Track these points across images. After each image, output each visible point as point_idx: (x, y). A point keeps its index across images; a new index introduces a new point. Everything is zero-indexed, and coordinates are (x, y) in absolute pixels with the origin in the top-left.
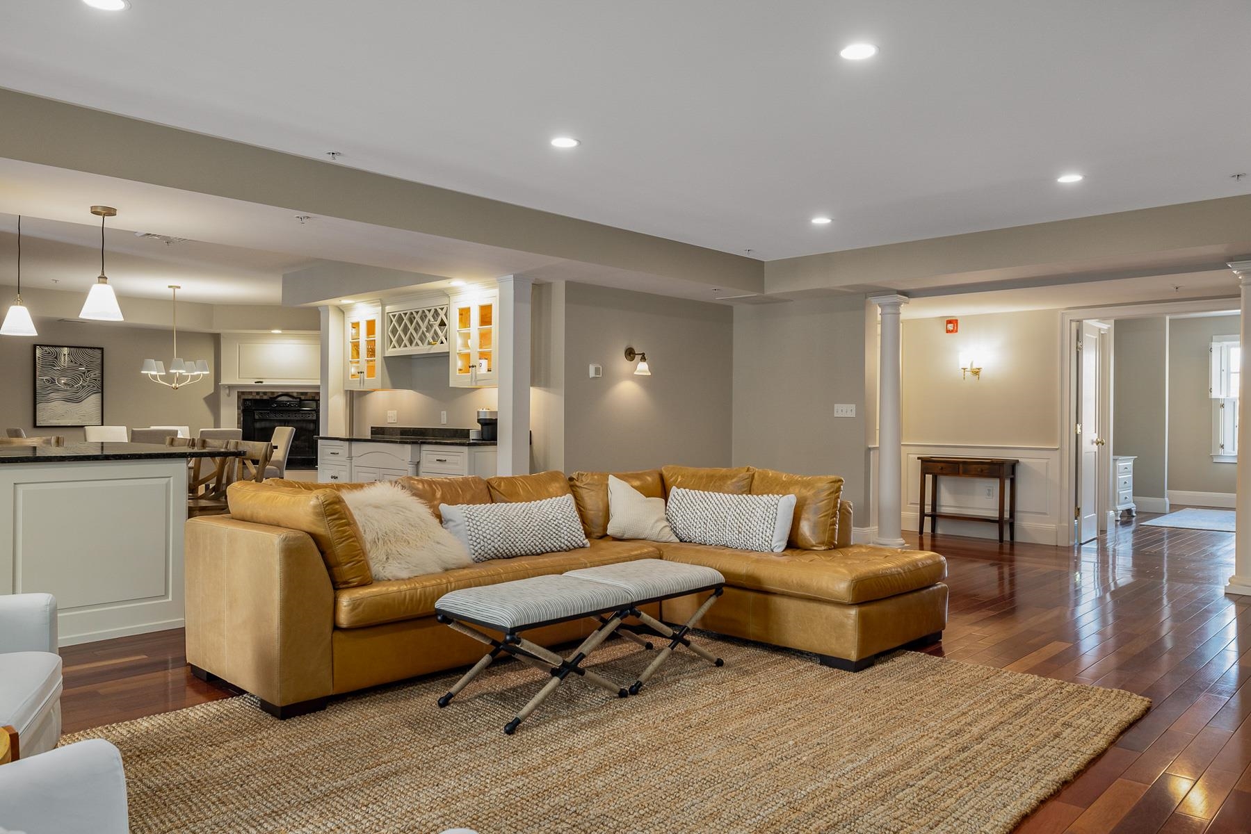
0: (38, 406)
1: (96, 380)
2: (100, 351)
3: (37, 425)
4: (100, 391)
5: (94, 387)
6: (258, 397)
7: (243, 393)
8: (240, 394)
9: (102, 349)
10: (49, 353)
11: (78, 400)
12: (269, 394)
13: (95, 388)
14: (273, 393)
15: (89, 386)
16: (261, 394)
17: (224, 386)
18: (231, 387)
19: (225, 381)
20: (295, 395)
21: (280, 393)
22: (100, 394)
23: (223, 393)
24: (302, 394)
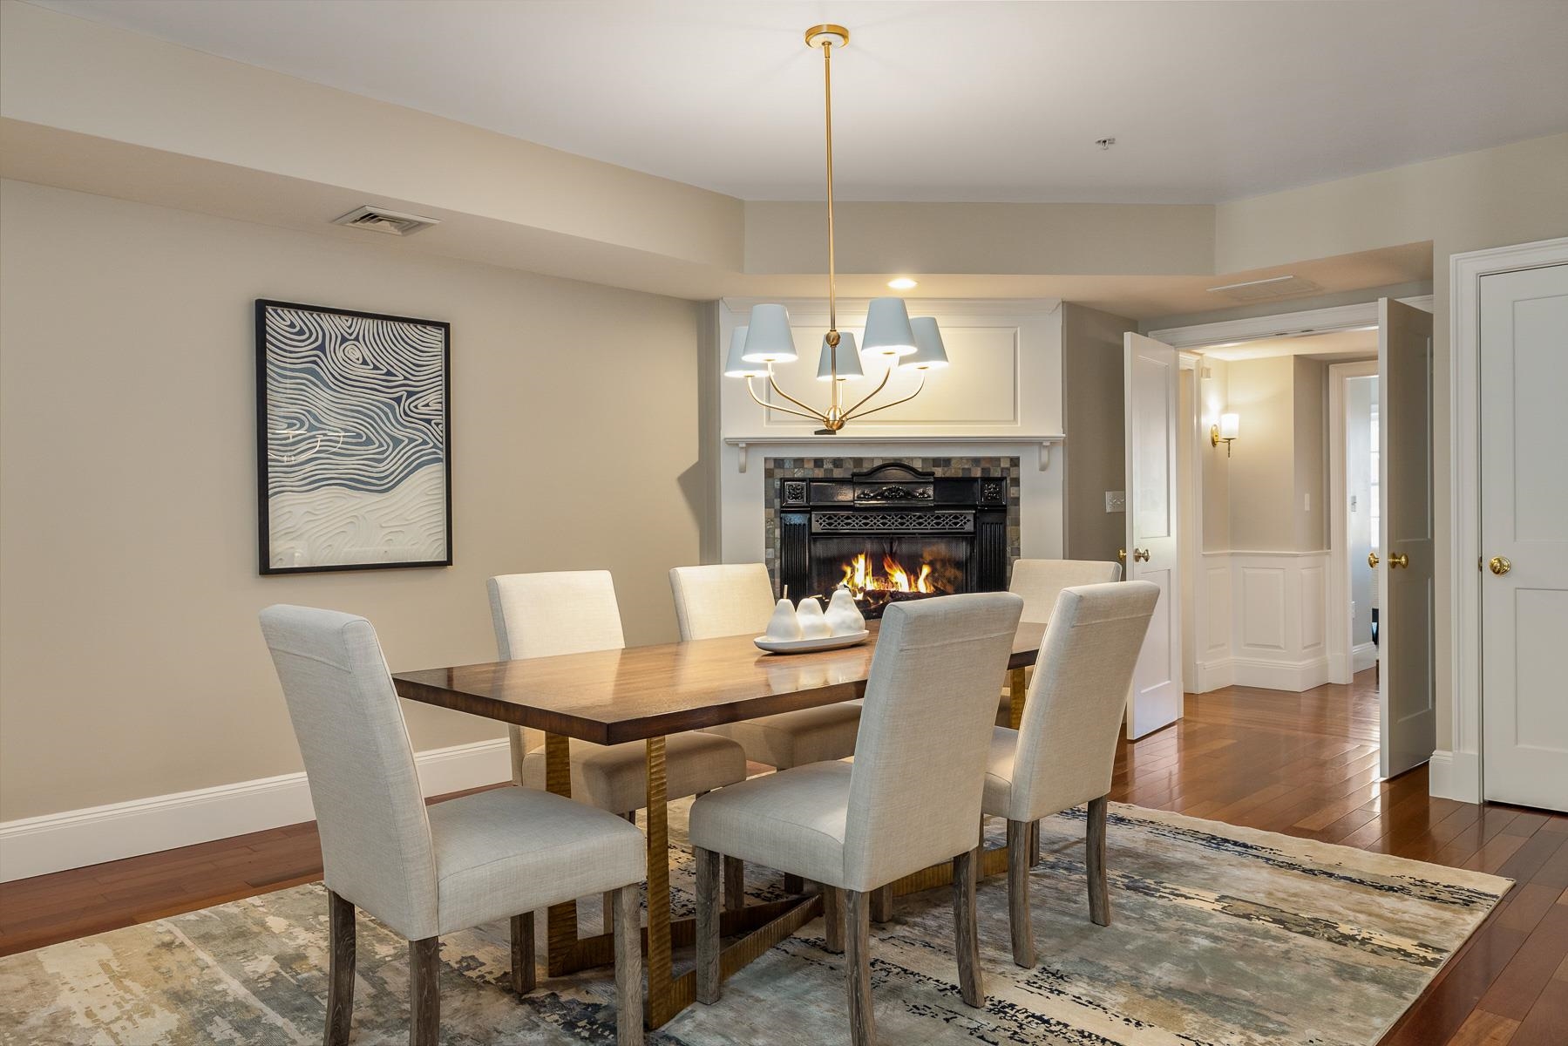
0: (271, 502)
1: (429, 421)
2: (439, 334)
3: (273, 566)
4: (442, 455)
5: (425, 443)
6: (819, 473)
7: (779, 462)
8: (771, 465)
9: (446, 326)
10: (301, 332)
11: (383, 486)
12: (850, 465)
13: (428, 448)
14: (858, 461)
15: (411, 440)
16: (828, 466)
17: (733, 443)
18: (752, 445)
19: (731, 428)
20: (918, 465)
21: (877, 464)
22: (441, 466)
23: (728, 463)
24: (937, 462)
